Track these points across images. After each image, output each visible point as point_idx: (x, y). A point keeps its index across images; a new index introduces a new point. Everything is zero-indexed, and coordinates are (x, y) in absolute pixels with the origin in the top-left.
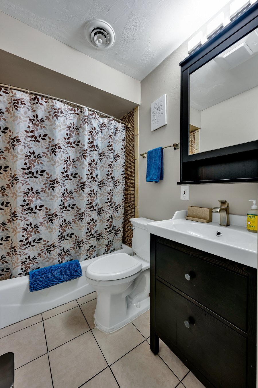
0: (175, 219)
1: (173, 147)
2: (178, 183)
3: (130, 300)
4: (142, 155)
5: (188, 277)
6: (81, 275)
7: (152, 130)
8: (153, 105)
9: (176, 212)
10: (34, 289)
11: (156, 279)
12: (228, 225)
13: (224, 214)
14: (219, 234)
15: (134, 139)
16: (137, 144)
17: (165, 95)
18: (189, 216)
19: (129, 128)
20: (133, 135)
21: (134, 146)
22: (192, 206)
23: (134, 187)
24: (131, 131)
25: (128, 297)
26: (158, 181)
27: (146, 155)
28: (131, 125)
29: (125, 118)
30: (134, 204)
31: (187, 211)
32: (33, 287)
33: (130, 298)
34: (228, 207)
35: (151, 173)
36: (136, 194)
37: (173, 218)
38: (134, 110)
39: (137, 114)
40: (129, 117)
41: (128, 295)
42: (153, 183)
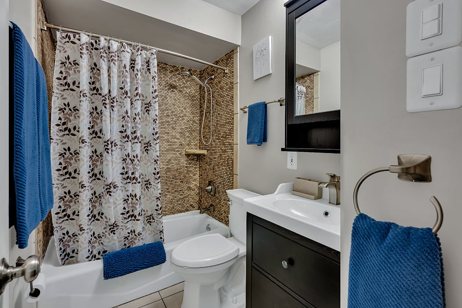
0: (278, 194)
1: (279, 103)
2: (283, 150)
3: (224, 293)
4: (241, 109)
5: (285, 264)
6: (165, 260)
7: (254, 79)
8: (255, 48)
9: (280, 185)
10: (108, 276)
11: (252, 266)
12: (338, 204)
13: (334, 190)
14: (326, 214)
15: (233, 88)
16: (237, 95)
17: (270, 37)
18: (296, 191)
19: (227, 73)
20: (232, 83)
21: (232, 97)
22: (299, 178)
23: (232, 149)
24: (230, 77)
25: (222, 290)
26: (260, 144)
27: (247, 110)
28: (230, 70)
29: (222, 60)
30: (232, 170)
31: (293, 184)
32: (108, 274)
33: (224, 290)
34: (338, 182)
35: (252, 133)
36: (234, 158)
37: (276, 193)
38: (233, 51)
39: (237, 56)
40: (227, 60)
41: (223, 287)
42: (255, 146)
